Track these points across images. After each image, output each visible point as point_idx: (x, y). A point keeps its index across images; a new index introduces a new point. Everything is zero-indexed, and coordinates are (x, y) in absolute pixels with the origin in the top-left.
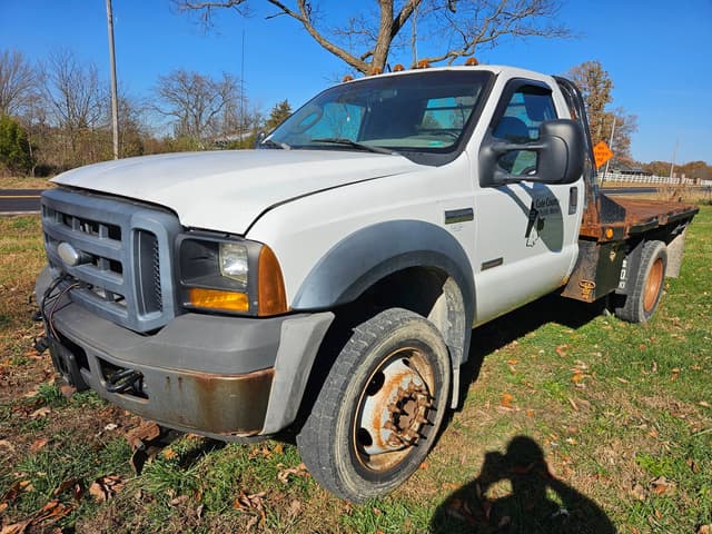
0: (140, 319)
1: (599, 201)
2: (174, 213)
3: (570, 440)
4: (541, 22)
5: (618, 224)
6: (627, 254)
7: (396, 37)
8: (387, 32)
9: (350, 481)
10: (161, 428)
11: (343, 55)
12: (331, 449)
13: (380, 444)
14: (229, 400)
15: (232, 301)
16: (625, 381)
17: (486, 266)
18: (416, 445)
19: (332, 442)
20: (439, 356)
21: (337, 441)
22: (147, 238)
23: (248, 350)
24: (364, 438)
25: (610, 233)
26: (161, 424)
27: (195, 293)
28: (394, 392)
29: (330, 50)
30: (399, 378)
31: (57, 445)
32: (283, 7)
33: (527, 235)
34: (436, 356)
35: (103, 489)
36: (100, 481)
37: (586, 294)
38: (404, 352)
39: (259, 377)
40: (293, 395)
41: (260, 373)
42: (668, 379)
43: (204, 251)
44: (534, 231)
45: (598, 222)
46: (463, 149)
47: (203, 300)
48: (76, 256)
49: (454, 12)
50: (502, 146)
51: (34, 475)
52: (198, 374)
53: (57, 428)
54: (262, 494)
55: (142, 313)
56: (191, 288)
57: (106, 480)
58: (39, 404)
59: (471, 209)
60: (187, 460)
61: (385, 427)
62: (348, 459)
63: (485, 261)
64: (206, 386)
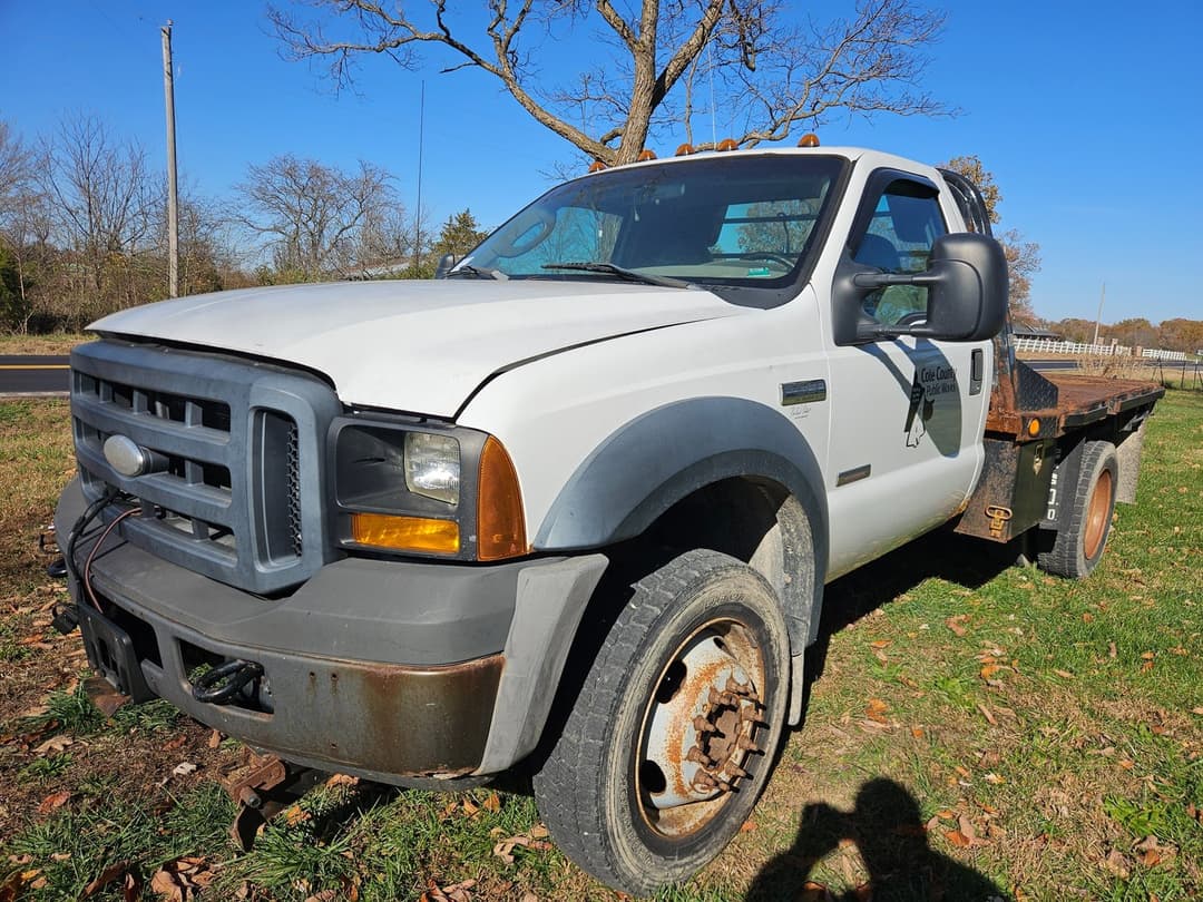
0: (261, 568)
1: (1015, 372)
2: (326, 380)
3: (992, 776)
4: (893, 89)
5: (1047, 412)
6: (1058, 462)
7: (660, 107)
8: (645, 99)
9: (630, 857)
10: (288, 767)
11: (573, 134)
12: (599, 797)
13: (680, 789)
14: (423, 712)
15: (428, 534)
16: (1067, 675)
17: (846, 478)
18: (736, 790)
19: (601, 786)
20: (774, 632)
21: (610, 783)
22: (279, 424)
23: (460, 621)
24: (652, 778)
25: (1034, 427)
26: (290, 759)
27: (362, 521)
28: (704, 696)
29: (551, 126)
30: (710, 671)
31: (87, 802)
32: (470, 54)
33: (908, 428)
34: (769, 633)
35: (178, 882)
36: (170, 867)
37: (997, 529)
38: (716, 625)
39: (478, 670)
40: (536, 701)
41: (479, 663)
42: (1136, 672)
43: (379, 447)
44: (917, 422)
45: (1015, 409)
46: (806, 281)
47: (375, 534)
48: (141, 459)
49: (753, 70)
50: (870, 277)
51: (46, 858)
52: (367, 666)
53: (84, 771)
54: (469, 883)
55: (263, 558)
56: (353, 513)
57: (182, 866)
58: (51, 728)
59: (822, 381)
60: (328, 825)
61: (689, 758)
62: (627, 816)
63: (843, 471)
64: (383, 688)
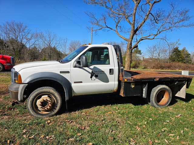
1: (123, 72)
5: (129, 78)
6: (145, 87)
9: (32, 112)
12: (28, 105)
13: (39, 108)
18: (51, 112)
25: (126, 80)
29: (120, 37)
30: (44, 98)
32: (110, 28)
37: (122, 94)
38: (48, 94)
39: (17, 92)
45: (123, 77)
46: (71, 61)
49: (157, 23)
50: (77, 60)
59: (68, 71)
61: (39, 105)
62: (31, 108)
63: (75, 81)
